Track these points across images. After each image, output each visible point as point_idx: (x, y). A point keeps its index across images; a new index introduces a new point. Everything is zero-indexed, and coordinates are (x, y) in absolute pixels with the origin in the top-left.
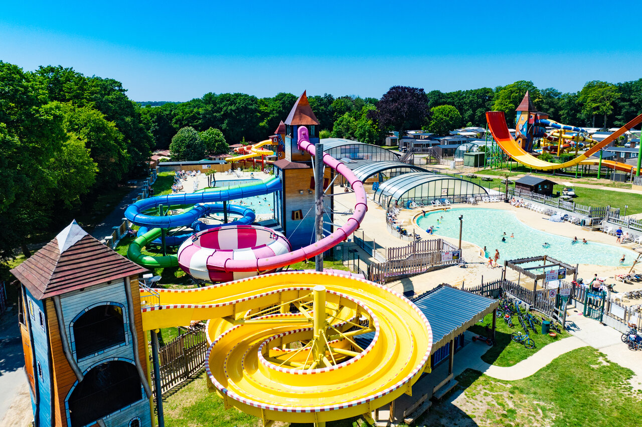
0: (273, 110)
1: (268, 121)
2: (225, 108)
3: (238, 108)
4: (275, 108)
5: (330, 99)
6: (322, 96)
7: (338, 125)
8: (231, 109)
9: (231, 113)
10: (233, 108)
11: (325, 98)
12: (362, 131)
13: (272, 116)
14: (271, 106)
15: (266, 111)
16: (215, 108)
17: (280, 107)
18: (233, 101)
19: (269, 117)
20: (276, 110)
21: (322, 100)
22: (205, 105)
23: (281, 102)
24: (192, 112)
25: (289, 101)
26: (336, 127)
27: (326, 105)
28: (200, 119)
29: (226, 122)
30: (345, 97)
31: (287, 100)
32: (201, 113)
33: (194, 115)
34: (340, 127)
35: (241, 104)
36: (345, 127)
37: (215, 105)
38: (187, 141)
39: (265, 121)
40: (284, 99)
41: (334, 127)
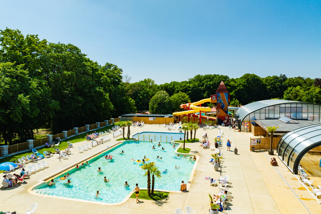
0: (240, 84)
1: (236, 92)
2: (206, 84)
3: (214, 83)
4: (241, 83)
5: (284, 78)
6: (279, 76)
7: (288, 93)
8: (210, 84)
9: (210, 87)
10: (211, 83)
11: (281, 77)
12: (310, 97)
13: (238, 88)
14: (238, 82)
15: (234, 85)
16: (201, 84)
17: (244, 83)
18: (212, 79)
19: (236, 89)
20: (242, 84)
21: (278, 78)
22: (194, 82)
23: (246, 79)
24: (185, 86)
25: (252, 79)
26: (286, 95)
27: (281, 82)
28: (190, 90)
29: (206, 92)
30: (298, 78)
31: (250, 78)
32: (191, 86)
33: (186, 88)
34: (290, 95)
35: (217, 80)
36: (294, 95)
37: (200, 82)
38: (159, 101)
39: (233, 92)
40: (248, 77)
41: (285, 95)
